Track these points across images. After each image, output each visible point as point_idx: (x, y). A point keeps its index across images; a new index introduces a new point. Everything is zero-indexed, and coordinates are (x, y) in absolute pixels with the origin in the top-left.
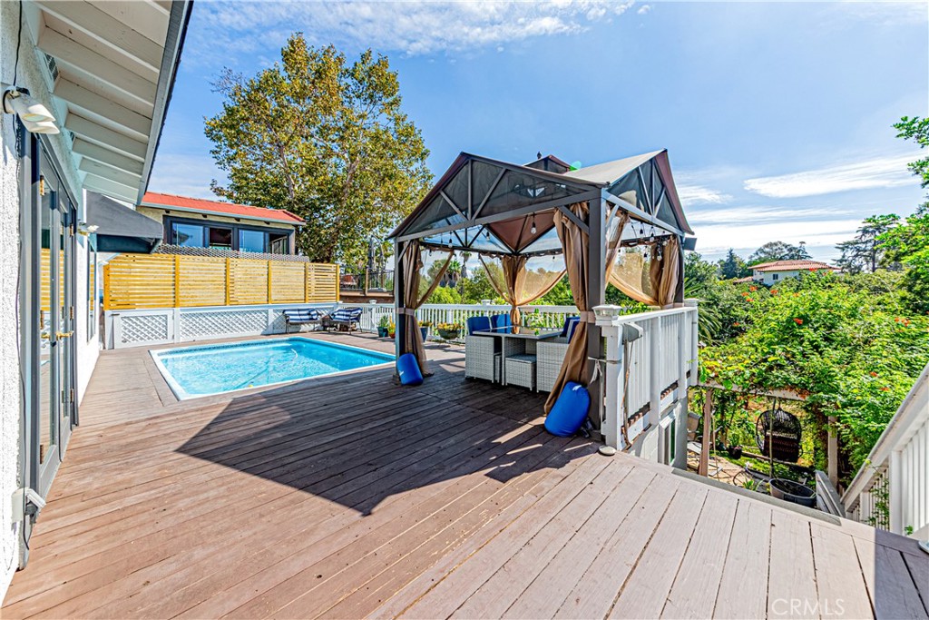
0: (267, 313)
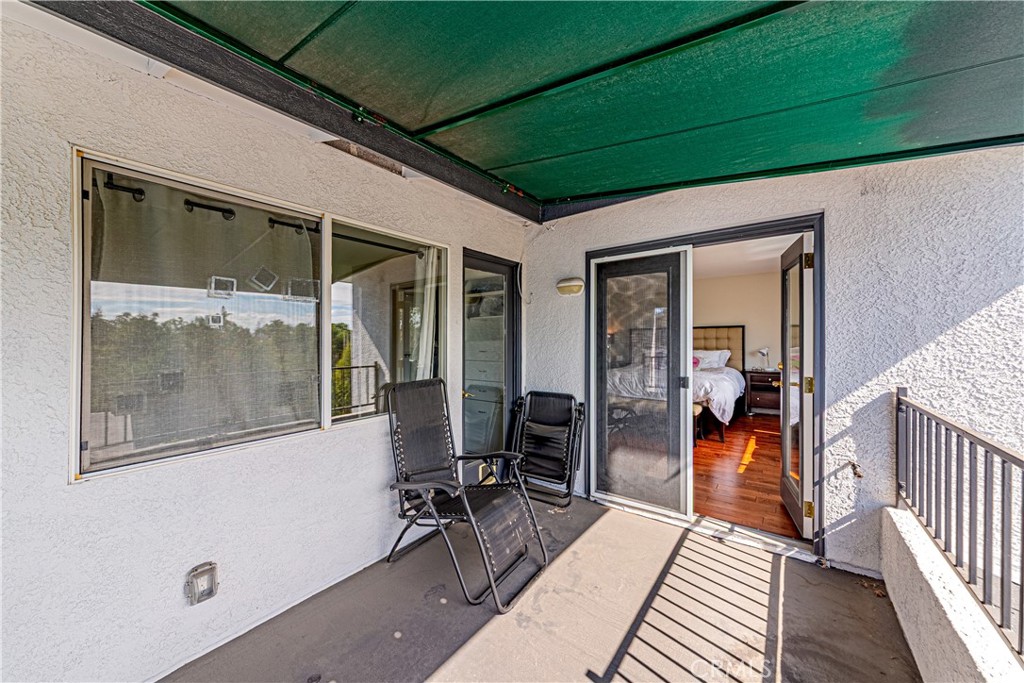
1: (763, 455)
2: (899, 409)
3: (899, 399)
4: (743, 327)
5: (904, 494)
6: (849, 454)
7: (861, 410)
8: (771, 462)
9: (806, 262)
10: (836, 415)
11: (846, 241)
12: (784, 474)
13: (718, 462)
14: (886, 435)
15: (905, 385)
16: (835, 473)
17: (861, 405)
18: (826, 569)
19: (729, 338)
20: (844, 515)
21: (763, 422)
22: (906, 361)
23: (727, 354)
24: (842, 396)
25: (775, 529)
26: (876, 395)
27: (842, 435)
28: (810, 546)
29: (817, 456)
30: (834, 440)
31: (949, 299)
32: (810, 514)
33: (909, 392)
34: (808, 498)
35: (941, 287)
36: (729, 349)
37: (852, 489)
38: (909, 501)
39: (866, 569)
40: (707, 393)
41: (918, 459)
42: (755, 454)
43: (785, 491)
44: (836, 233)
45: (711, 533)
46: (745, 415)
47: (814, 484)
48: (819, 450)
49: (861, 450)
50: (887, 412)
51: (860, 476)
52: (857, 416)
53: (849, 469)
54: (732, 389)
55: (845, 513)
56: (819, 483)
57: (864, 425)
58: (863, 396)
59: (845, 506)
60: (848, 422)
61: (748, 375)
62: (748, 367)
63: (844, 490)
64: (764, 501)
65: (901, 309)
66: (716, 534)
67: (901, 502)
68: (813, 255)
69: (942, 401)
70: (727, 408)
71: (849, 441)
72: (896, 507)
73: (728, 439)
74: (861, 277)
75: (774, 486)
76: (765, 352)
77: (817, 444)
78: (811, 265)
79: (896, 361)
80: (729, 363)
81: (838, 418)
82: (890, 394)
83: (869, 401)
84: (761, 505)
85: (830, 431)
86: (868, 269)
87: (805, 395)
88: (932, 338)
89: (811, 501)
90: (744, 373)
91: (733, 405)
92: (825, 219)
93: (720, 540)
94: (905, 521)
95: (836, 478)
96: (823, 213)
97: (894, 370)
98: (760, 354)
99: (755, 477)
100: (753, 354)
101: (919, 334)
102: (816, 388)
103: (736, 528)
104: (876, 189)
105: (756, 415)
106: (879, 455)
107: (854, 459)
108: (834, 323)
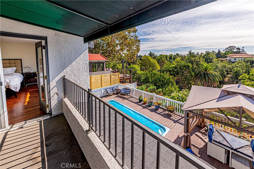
0: (101, 90)
1: (33, 97)
2: (64, 80)
3: (64, 78)
4: (21, 60)
5: (66, 95)
6: (56, 91)
7: (57, 81)
8: (35, 98)
9: (43, 48)
10: (53, 83)
11: (52, 45)
12: (40, 100)
13: (16, 105)
14: (62, 85)
15: (65, 75)
16: (53, 96)
17: (57, 80)
18: (53, 117)
19: (15, 63)
20: (55, 104)
21: (31, 87)
22: (65, 70)
24: (54, 79)
25: (39, 115)
26: (60, 77)
27: (54, 87)
28: (48, 114)
29: (49, 94)
30: (52, 89)
31: (70, 59)
32: (48, 107)
33: (65, 76)
34: (47, 104)
35: (69, 56)
36: (15, 67)
37: (57, 98)
38: (66, 96)
39: (60, 113)
41: (67, 88)
42: (29, 98)
43: (41, 104)
44: (50, 42)
45: (18, 127)
46: (24, 87)
47: (49, 100)
48: (49, 92)
49: (58, 90)
50: (62, 80)
51: (58, 95)
52: (57, 83)
53: (56, 94)
54: (19, 80)
55: (55, 103)
56: (50, 100)
57: (58, 84)
58: (58, 78)
59: (56, 102)
60: (55, 84)
61: (24, 74)
62: (24, 72)
63: (55, 99)
64: (35, 109)
65: (63, 60)
66: (20, 127)
67: (65, 97)
68: (45, 46)
69: (70, 77)
70: (17, 87)
71: (56, 88)
72: (64, 98)
73: (19, 96)
74: (56, 53)
75: (37, 104)
76: (30, 67)
77: (49, 91)
78: (44, 49)
79: (63, 70)
80: (16, 71)
81: (53, 84)
82: (62, 77)
83: (59, 79)
84: (34, 111)
85: (51, 87)
86: (57, 51)
87: (45, 80)
88: (68, 66)
89: (48, 104)
90: (22, 74)
91: (20, 85)
92: (47, 39)
93: (22, 128)
94: (66, 100)
95: (53, 97)
96: (47, 37)
97: (63, 72)
98: (28, 68)
99: (31, 104)
100: (25, 68)
101: (66, 65)
102: (48, 78)
103: (27, 121)
104: (58, 35)
105: (28, 86)
106: (61, 89)
107: (57, 91)
108: (51, 63)
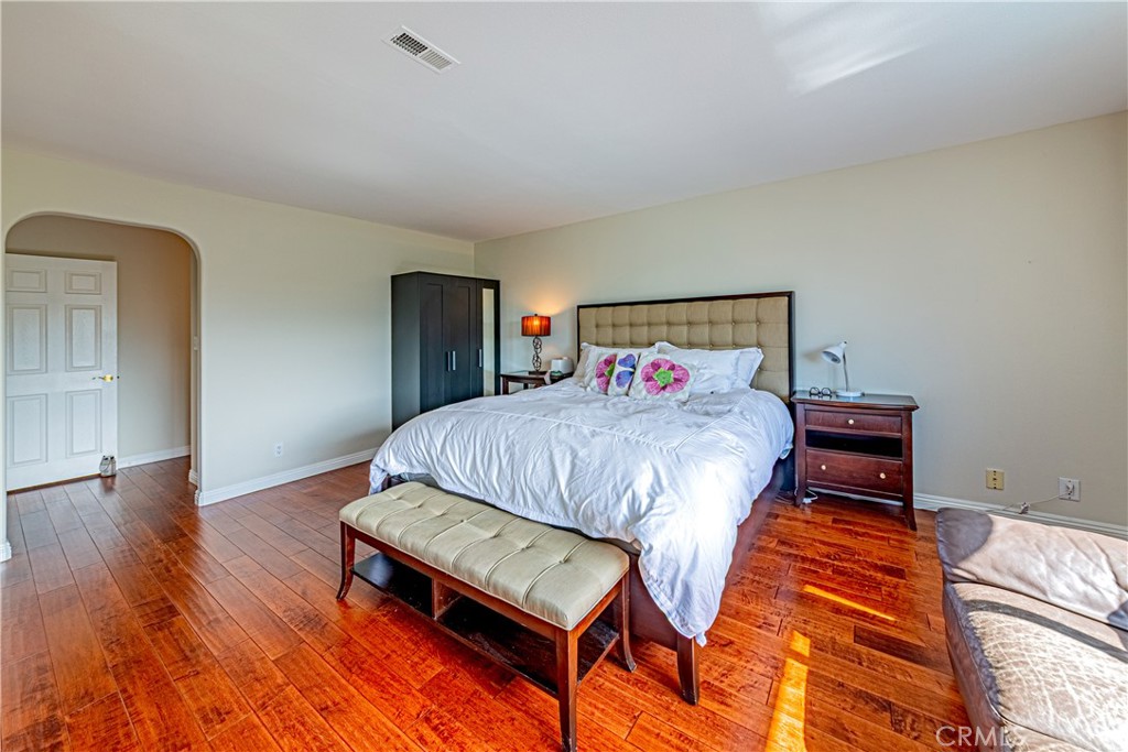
4: (790, 295)
19: (759, 321)
23: (754, 357)
36: (759, 345)
40: (636, 517)
62: (801, 391)
76: (838, 352)
80: (758, 380)
90: (791, 403)
98: (828, 360)
100: (812, 356)
